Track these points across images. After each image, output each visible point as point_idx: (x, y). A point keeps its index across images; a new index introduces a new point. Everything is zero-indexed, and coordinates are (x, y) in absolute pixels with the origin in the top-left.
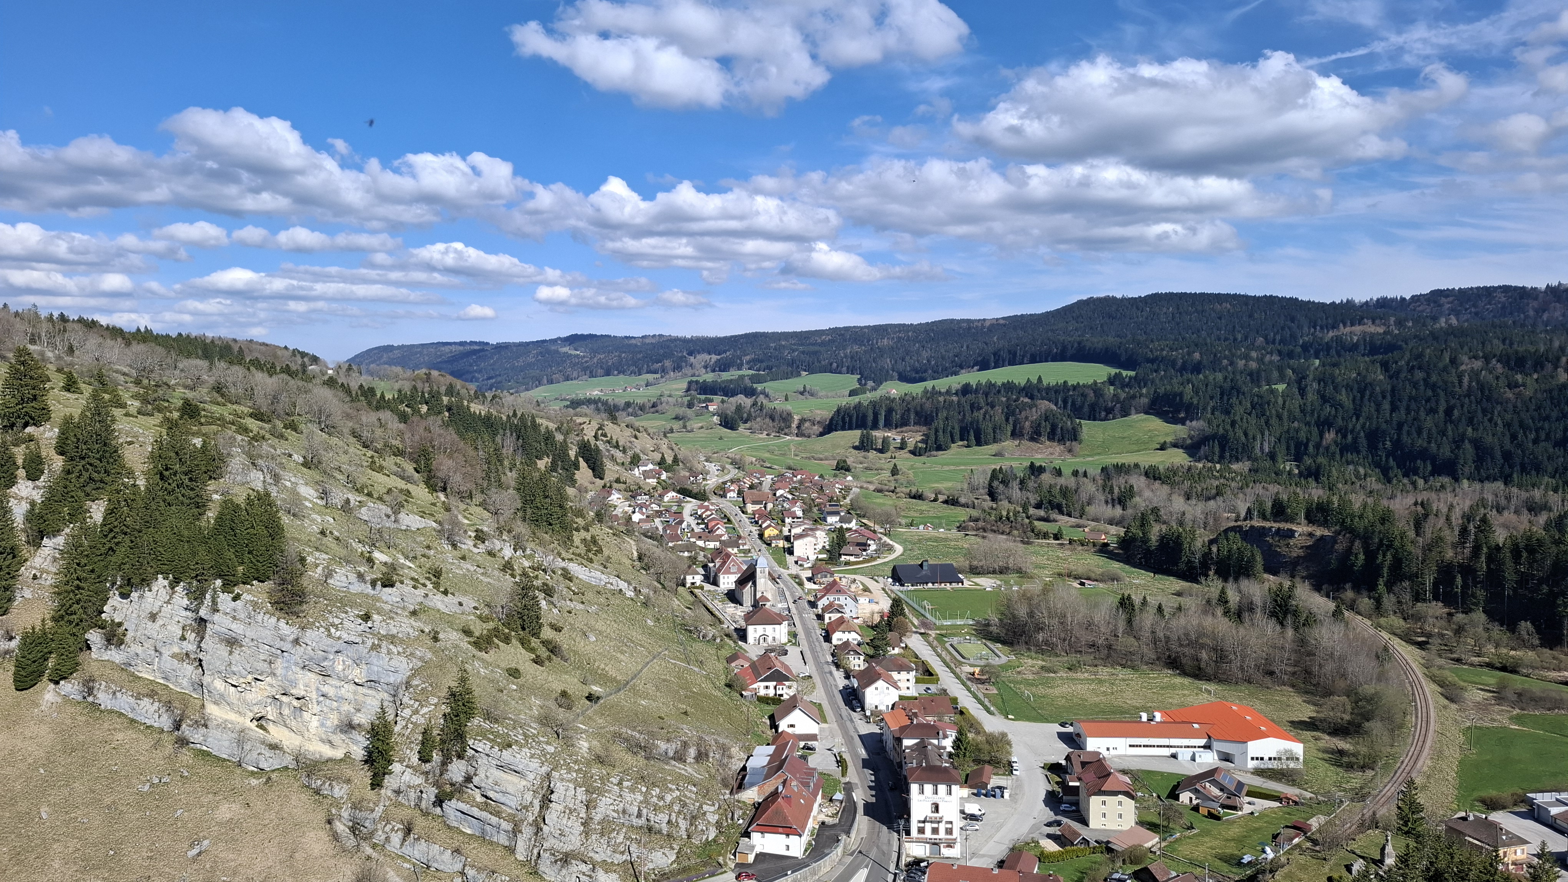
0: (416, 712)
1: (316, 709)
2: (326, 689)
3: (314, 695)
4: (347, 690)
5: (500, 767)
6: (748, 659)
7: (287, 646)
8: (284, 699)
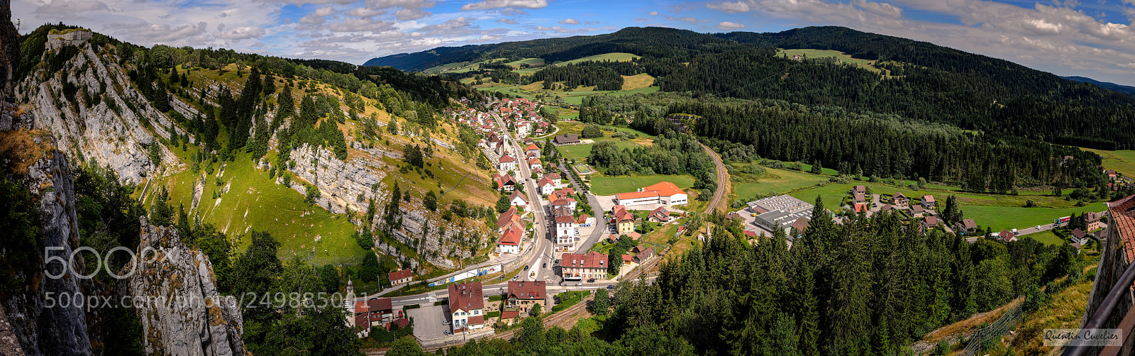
0: (382, 196)
1: (351, 193)
2: (353, 186)
3: (350, 188)
4: (359, 186)
5: (410, 218)
6: (500, 176)
7: (341, 169)
8: (341, 189)
